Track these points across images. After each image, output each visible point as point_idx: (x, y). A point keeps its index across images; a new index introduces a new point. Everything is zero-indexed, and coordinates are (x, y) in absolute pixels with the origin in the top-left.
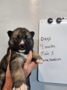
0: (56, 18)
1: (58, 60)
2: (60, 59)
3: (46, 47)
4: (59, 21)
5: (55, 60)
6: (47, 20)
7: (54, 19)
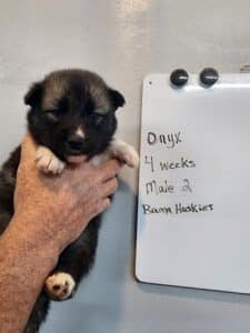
0: (201, 70)
1: (204, 208)
2: (210, 206)
3: (164, 166)
5: (192, 209)
7: (193, 73)
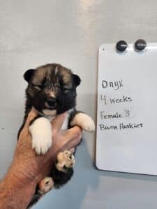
0: (135, 41)
1: (137, 126)
2: (141, 124)
3: (112, 101)
4: (140, 46)
5: (130, 126)
6: (114, 45)
7: (130, 43)
